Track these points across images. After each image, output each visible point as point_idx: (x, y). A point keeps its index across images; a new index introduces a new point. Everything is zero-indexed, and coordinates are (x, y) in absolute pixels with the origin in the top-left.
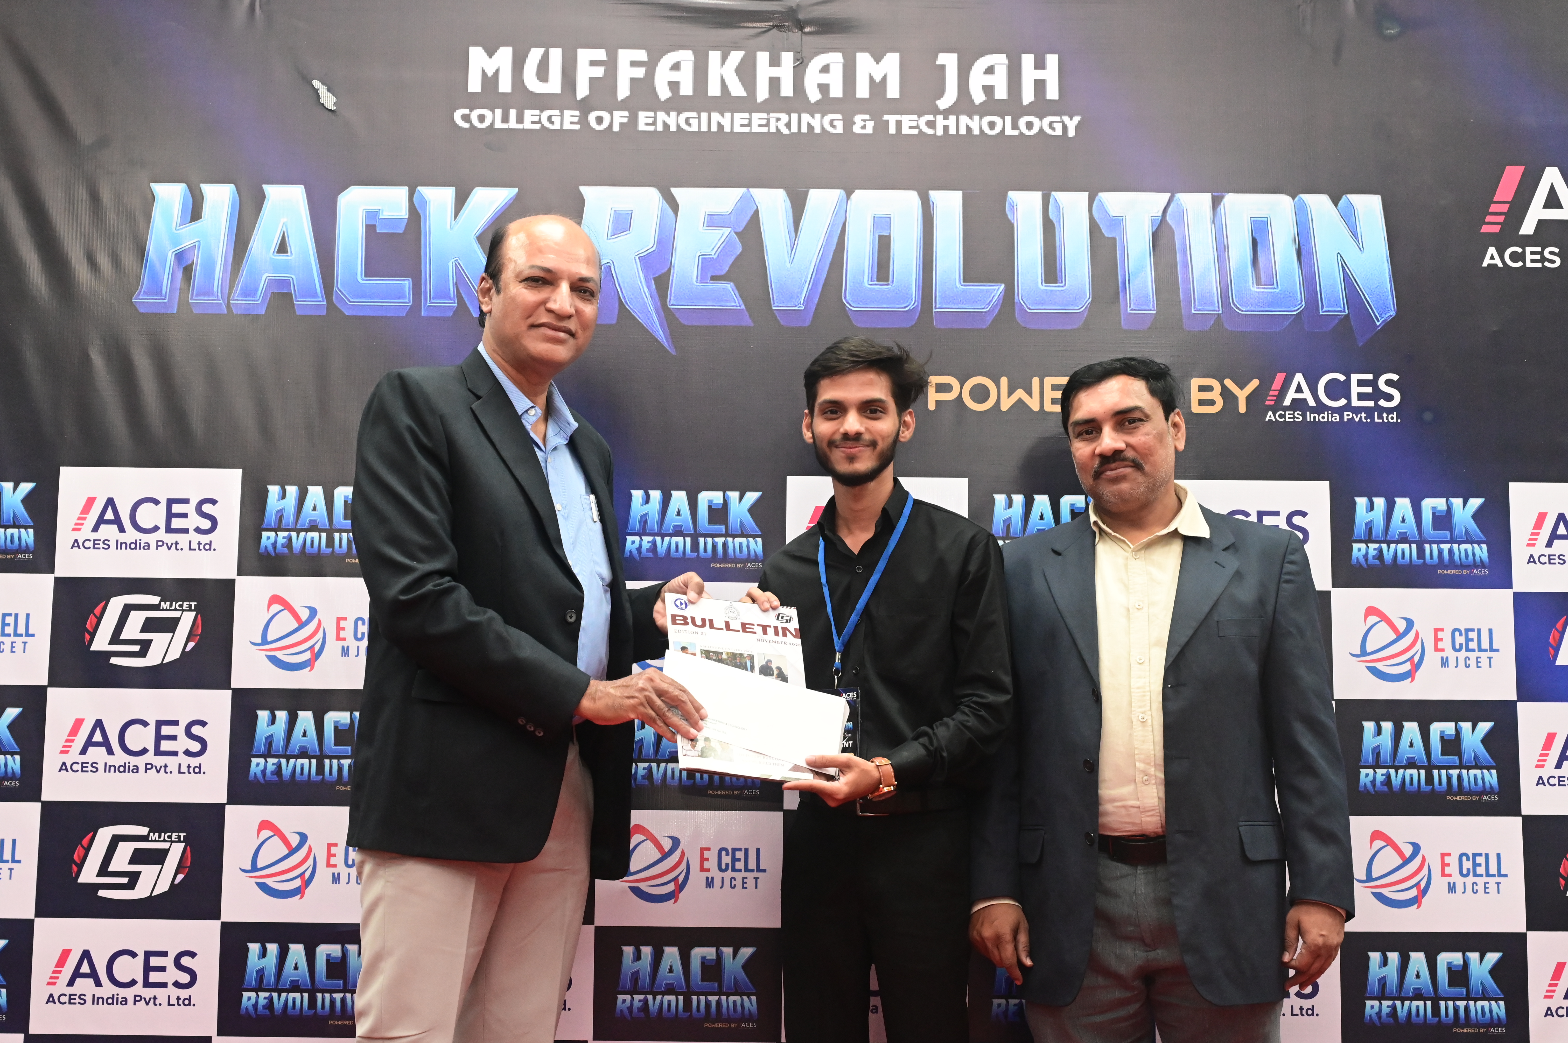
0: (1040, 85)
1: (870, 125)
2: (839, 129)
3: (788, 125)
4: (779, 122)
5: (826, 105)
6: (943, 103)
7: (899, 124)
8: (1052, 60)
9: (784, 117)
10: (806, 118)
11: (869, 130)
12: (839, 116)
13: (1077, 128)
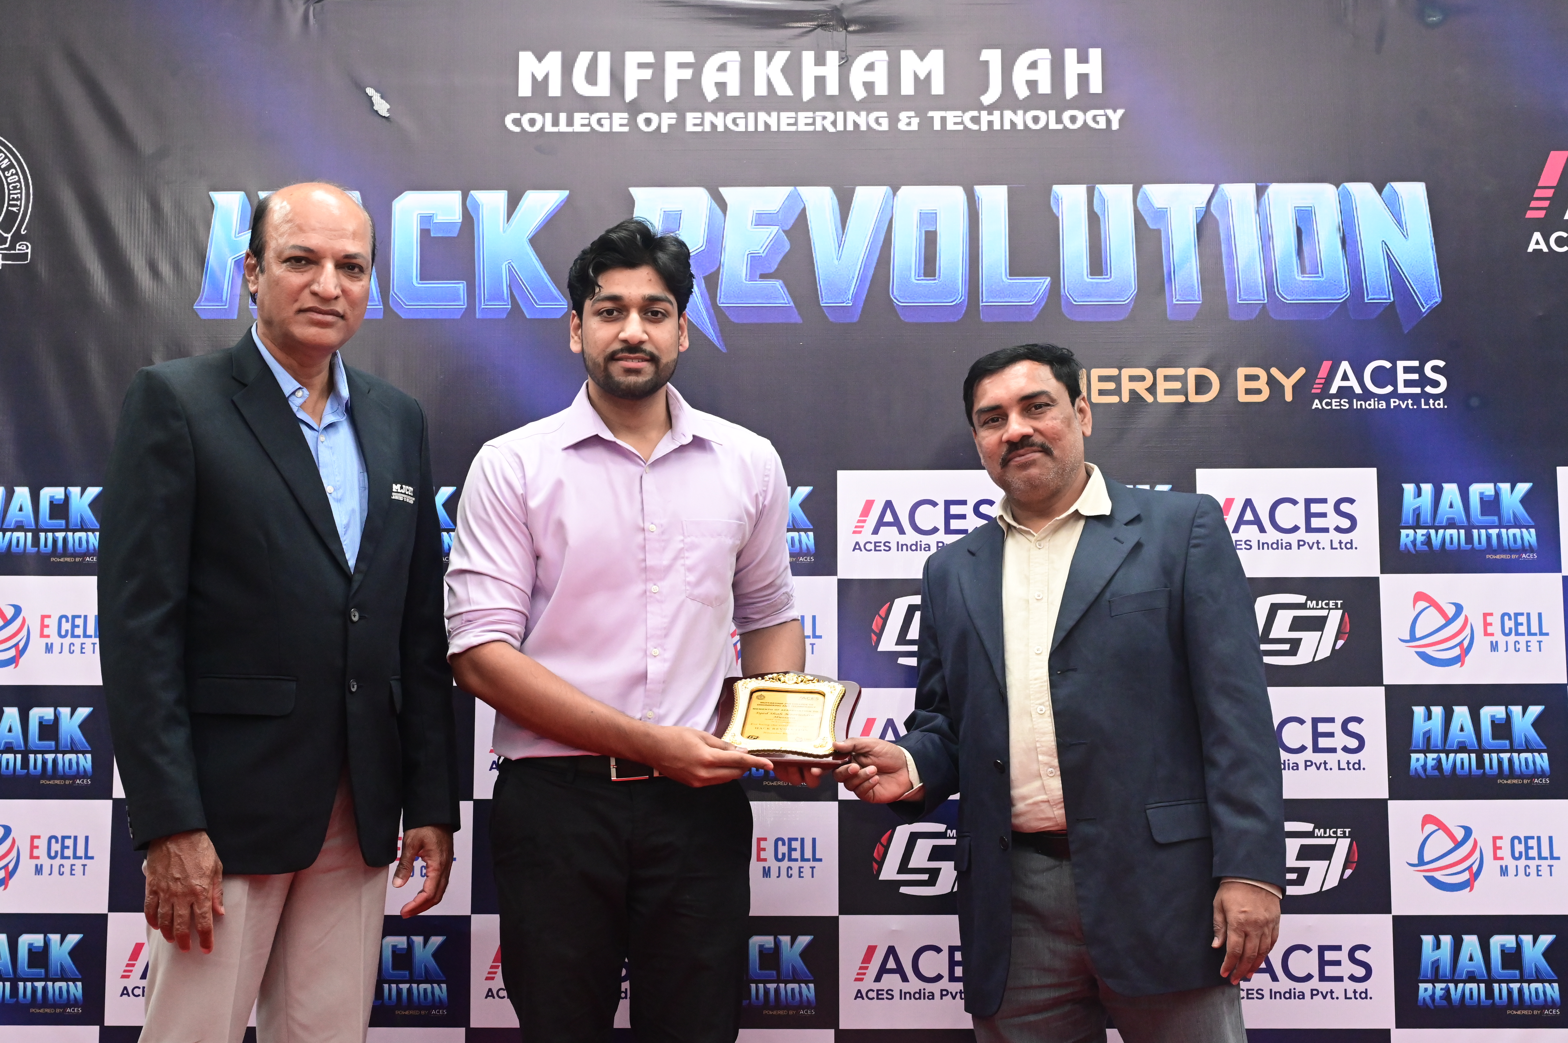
0: (1083, 79)
1: (915, 122)
2: (885, 126)
3: (834, 123)
4: (825, 121)
5: (871, 103)
6: (988, 99)
7: (943, 120)
8: (1095, 54)
9: (830, 116)
10: (852, 115)
11: (914, 127)
12: (885, 114)
13: (1121, 121)
